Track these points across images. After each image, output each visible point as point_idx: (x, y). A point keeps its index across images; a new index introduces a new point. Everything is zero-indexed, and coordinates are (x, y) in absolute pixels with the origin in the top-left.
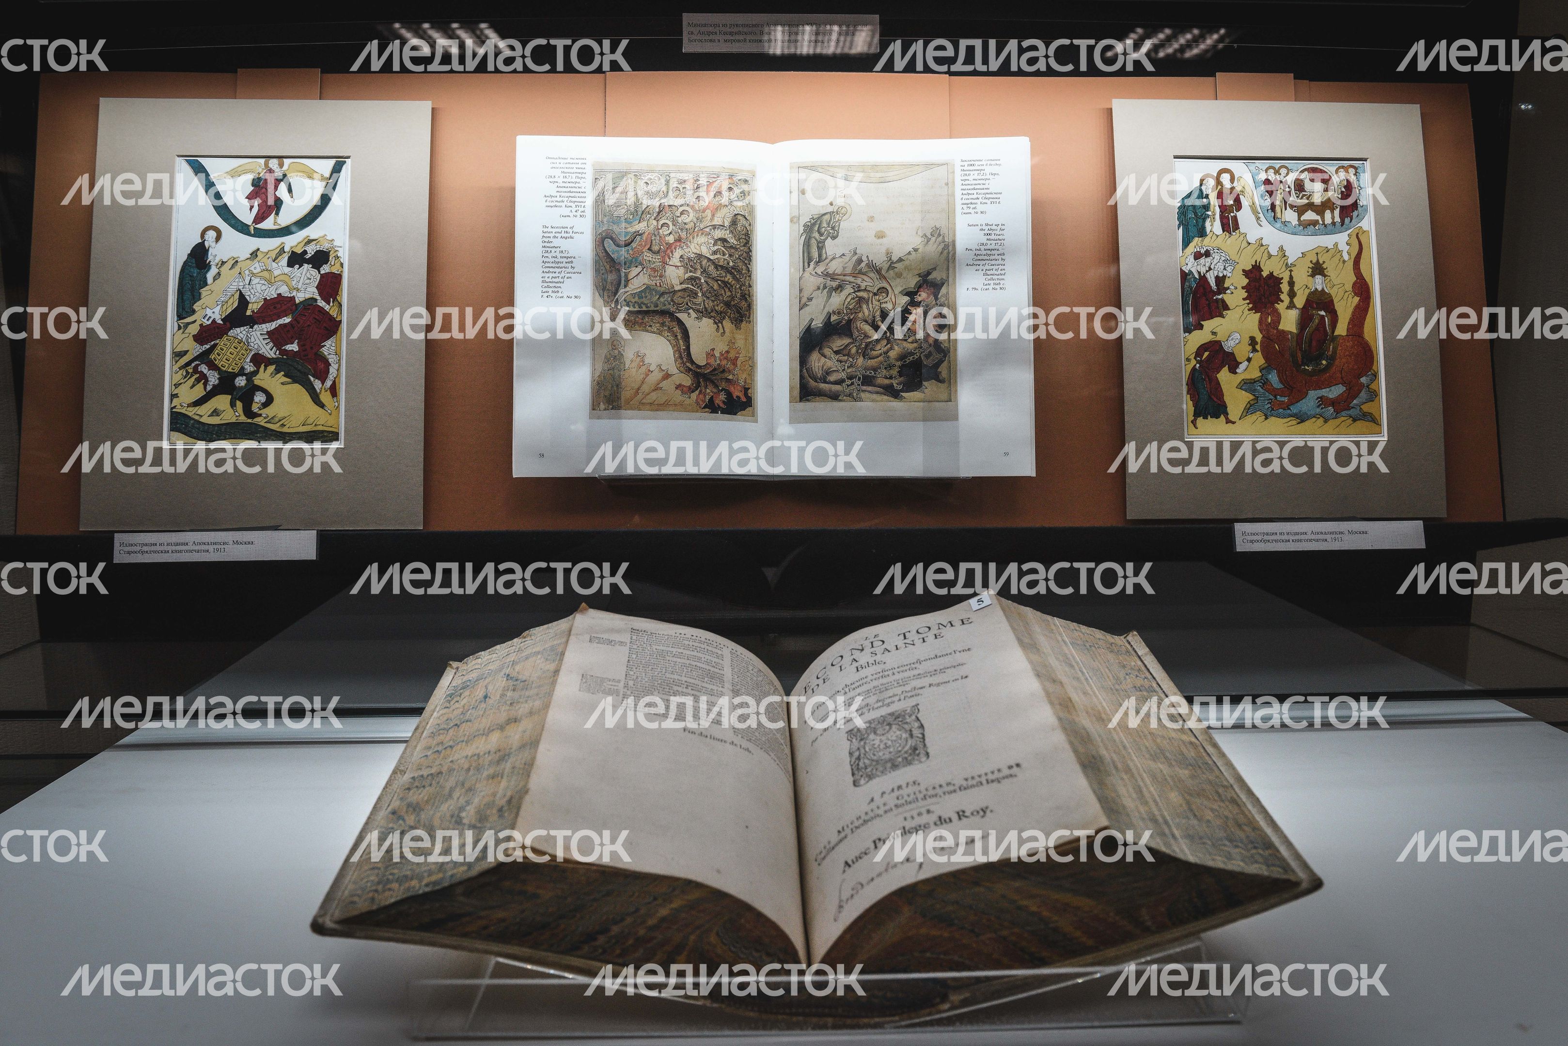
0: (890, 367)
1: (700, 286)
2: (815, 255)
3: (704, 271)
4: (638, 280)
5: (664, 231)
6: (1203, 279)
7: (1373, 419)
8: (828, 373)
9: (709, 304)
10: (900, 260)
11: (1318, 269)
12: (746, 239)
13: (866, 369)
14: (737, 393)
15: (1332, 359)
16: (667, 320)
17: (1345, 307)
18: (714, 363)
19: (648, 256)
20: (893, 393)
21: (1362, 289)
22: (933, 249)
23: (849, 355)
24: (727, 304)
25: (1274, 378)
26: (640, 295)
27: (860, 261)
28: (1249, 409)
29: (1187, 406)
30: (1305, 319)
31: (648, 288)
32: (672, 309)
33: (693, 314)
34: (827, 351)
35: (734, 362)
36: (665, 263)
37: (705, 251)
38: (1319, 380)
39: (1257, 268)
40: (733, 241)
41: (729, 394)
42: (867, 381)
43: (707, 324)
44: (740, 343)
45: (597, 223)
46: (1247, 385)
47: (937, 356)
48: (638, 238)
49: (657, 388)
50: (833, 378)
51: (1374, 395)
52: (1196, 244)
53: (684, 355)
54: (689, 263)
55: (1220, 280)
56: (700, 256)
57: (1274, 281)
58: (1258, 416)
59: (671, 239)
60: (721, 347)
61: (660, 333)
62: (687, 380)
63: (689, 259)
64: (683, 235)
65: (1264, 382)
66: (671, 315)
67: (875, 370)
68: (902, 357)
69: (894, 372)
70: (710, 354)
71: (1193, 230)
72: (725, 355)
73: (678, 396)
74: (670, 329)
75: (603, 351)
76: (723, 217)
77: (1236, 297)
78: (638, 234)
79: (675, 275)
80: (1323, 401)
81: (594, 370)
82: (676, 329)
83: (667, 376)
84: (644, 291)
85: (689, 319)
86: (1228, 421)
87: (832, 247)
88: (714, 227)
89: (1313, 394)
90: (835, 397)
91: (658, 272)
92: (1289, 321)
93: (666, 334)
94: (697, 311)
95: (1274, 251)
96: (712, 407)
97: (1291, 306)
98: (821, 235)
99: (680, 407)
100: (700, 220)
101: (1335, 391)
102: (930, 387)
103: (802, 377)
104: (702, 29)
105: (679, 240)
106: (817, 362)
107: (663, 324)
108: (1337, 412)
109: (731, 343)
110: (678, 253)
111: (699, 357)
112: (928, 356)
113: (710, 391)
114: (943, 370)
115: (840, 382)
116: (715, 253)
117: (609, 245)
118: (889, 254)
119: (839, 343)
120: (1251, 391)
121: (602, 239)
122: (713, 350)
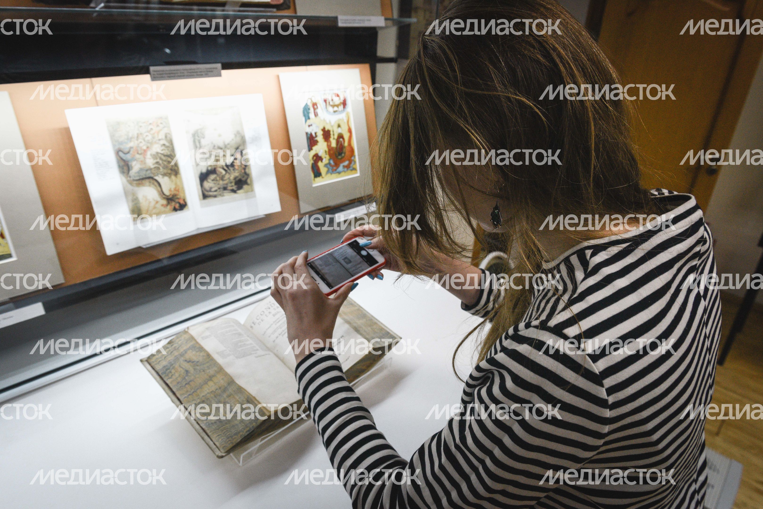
0: (231, 183)
1: (160, 165)
2: (198, 145)
3: (161, 159)
4: (136, 167)
5: (141, 145)
6: (311, 134)
7: (355, 169)
8: (211, 188)
9: (165, 171)
10: (228, 144)
11: (339, 126)
12: (171, 142)
13: (224, 184)
14: (182, 202)
15: (345, 153)
16: (151, 180)
17: (346, 137)
18: (172, 193)
19: (138, 156)
20: (234, 191)
21: (350, 131)
22: (238, 139)
23: (217, 180)
24: (171, 170)
25: (332, 162)
26: (138, 172)
27: (214, 146)
28: (327, 172)
29: (312, 175)
30: (338, 142)
31: (141, 170)
32: (152, 175)
33: (161, 176)
34: (209, 180)
35: (178, 191)
36: (145, 158)
37: (159, 151)
38: (342, 160)
39: (324, 128)
40: (167, 144)
41: (179, 203)
42: (225, 189)
43: (166, 178)
44: (178, 183)
45: (114, 146)
46: (326, 165)
47: (246, 177)
48: (132, 150)
49: (155, 208)
50: (213, 189)
51: (355, 162)
52: (309, 122)
53: (162, 193)
54: (155, 156)
55: (316, 133)
56: (157, 153)
57: (329, 131)
58: (329, 175)
59: (145, 148)
60: (173, 187)
61: (150, 186)
62: (165, 202)
63: (154, 155)
64: (149, 145)
65: (329, 163)
66: (152, 178)
67: (227, 184)
68: (235, 178)
69: (233, 184)
70: (170, 190)
71: (307, 118)
72: (175, 190)
73: (163, 209)
74: (153, 184)
75: (130, 198)
76: (162, 135)
77: (320, 138)
78: (131, 148)
79: (150, 162)
80: (344, 167)
81: (129, 206)
82: (156, 183)
83: (157, 202)
84: (140, 171)
85: (159, 178)
86: (323, 178)
87: (203, 142)
88: (159, 140)
89: (341, 165)
90: (215, 196)
91: (143, 162)
92: (334, 144)
93: (153, 186)
94: (162, 175)
95: (328, 122)
96: (175, 210)
97: (334, 139)
98: (199, 137)
99: (164, 212)
100: (154, 138)
101: (346, 163)
102: (245, 187)
103: (202, 191)
104: (159, 73)
105: (148, 148)
106: (207, 184)
107: (150, 182)
108: (348, 169)
109: (176, 184)
110: (149, 153)
111: (167, 193)
112: (243, 177)
113: (173, 204)
114: (249, 181)
115: (216, 191)
116: (162, 150)
117: (121, 154)
118: (224, 143)
119: (213, 177)
120: (327, 167)
121: (118, 152)
122: (171, 189)
